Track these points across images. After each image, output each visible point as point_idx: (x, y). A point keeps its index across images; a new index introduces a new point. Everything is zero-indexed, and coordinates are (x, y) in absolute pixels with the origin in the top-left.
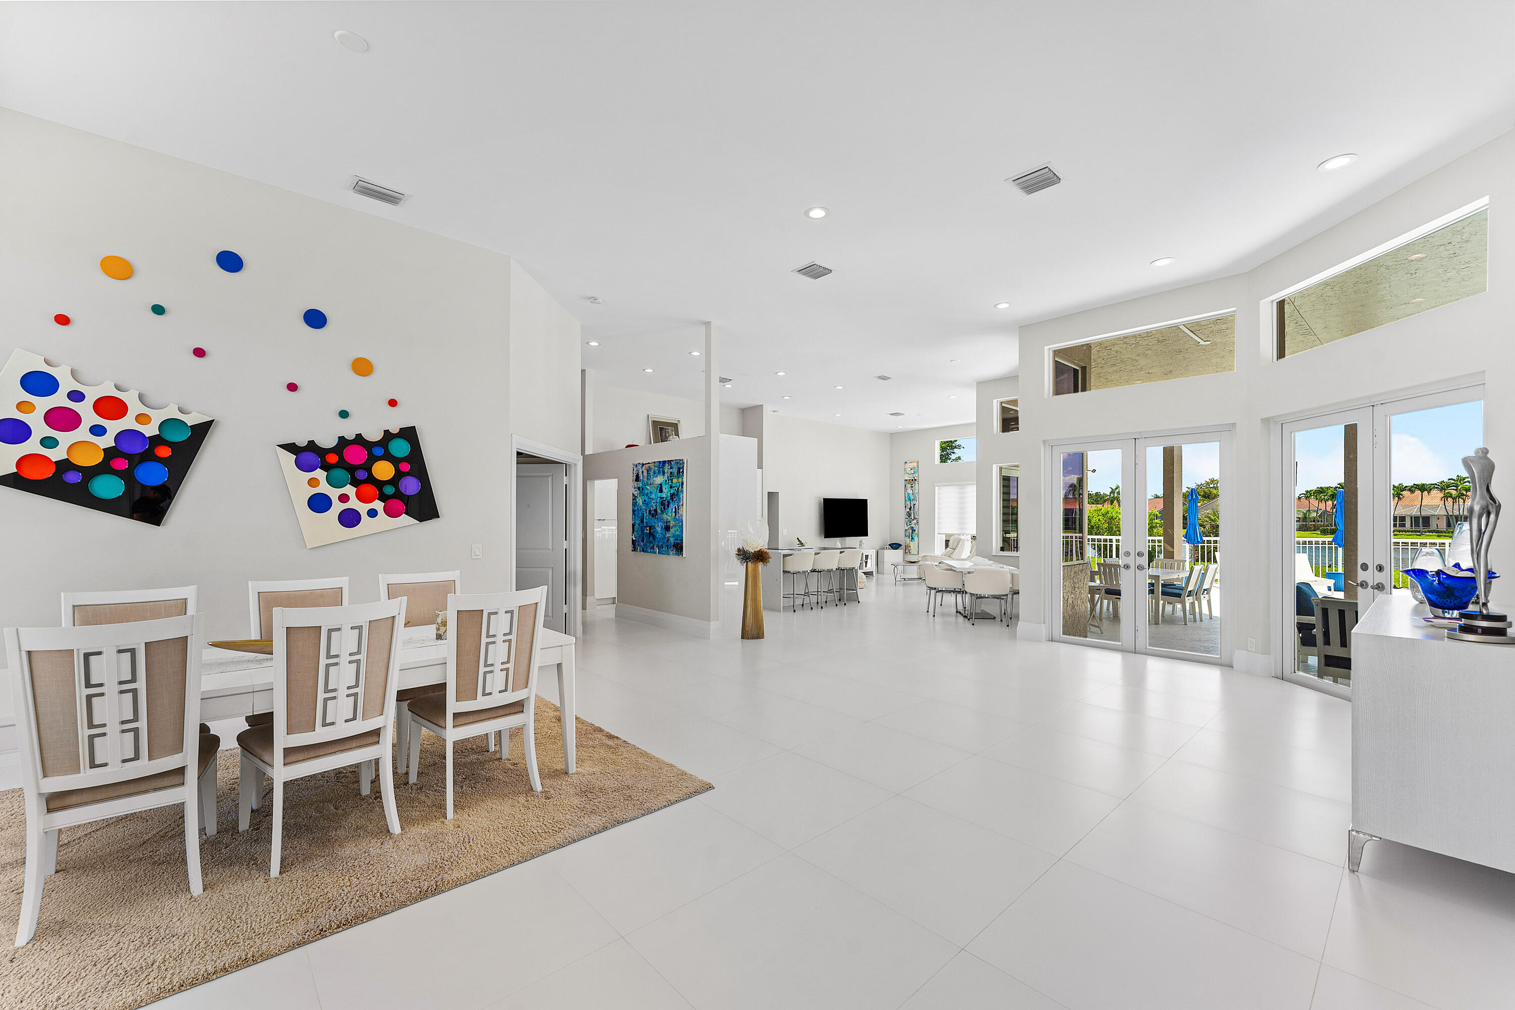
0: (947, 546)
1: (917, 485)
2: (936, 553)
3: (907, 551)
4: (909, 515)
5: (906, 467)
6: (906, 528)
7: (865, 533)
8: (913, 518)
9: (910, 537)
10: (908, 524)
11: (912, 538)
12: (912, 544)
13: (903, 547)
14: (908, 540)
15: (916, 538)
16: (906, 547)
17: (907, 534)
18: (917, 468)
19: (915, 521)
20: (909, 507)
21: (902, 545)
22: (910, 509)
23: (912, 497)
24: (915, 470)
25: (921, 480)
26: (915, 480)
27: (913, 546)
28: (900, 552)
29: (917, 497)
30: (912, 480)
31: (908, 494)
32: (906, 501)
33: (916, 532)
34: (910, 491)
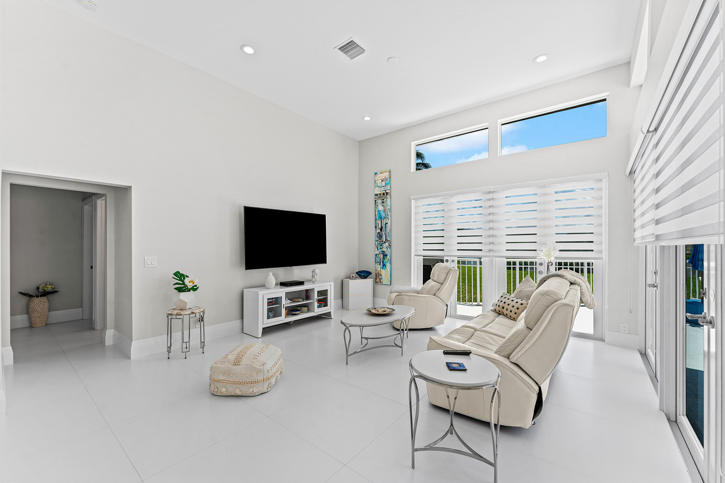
0: (427, 276)
1: (389, 200)
2: (412, 286)
3: (378, 280)
4: (380, 236)
5: (376, 179)
6: (377, 252)
7: (322, 260)
8: (384, 240)
9: (382, 264)
10: (379, 248)
11: (384, 265)
12: (383, 272)
13: (373, 275)
14: (379, 267)
15: (388, 265)
16: (376, 275)
17: (378, 260)
18: (388, 179)
19: (387, 244)
20: (380, 227)
21: (371, 273)
22: (381, 229)
23: (383, 215)
24: (387, 181)
25: (394, 193)
26: (387, 193)
27: (385, 274)
28: (369, 281)
29: (389, 214)
30: (384, 194)
31: (379, 211)
32: (376, 220)
33: (388, 257)
34: (381, 208)
